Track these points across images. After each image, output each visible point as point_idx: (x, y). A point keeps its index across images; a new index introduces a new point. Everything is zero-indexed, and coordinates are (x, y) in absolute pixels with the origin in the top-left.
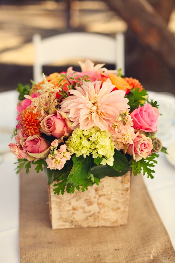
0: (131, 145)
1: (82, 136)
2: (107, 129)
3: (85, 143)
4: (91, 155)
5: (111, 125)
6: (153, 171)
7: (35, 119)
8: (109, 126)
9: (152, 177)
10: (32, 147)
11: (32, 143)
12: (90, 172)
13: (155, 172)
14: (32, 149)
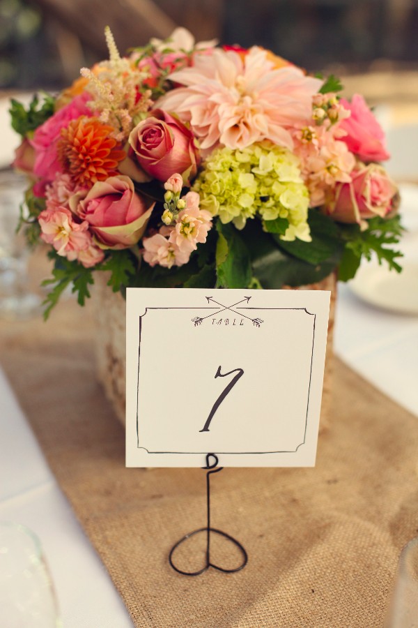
0: (347, 185)
1: (235, 165)
2: (290, 146)
3: (245, 180)
4: (258, 217)
5: (298, 135)
6: (398, 254)
7: (105, 137)
8: (295, 138)
9: (399, 269)
10: (105, 211)
11: (103, 203)
12: (249, 272)
13: (402, 255)
14: (106, 215)
